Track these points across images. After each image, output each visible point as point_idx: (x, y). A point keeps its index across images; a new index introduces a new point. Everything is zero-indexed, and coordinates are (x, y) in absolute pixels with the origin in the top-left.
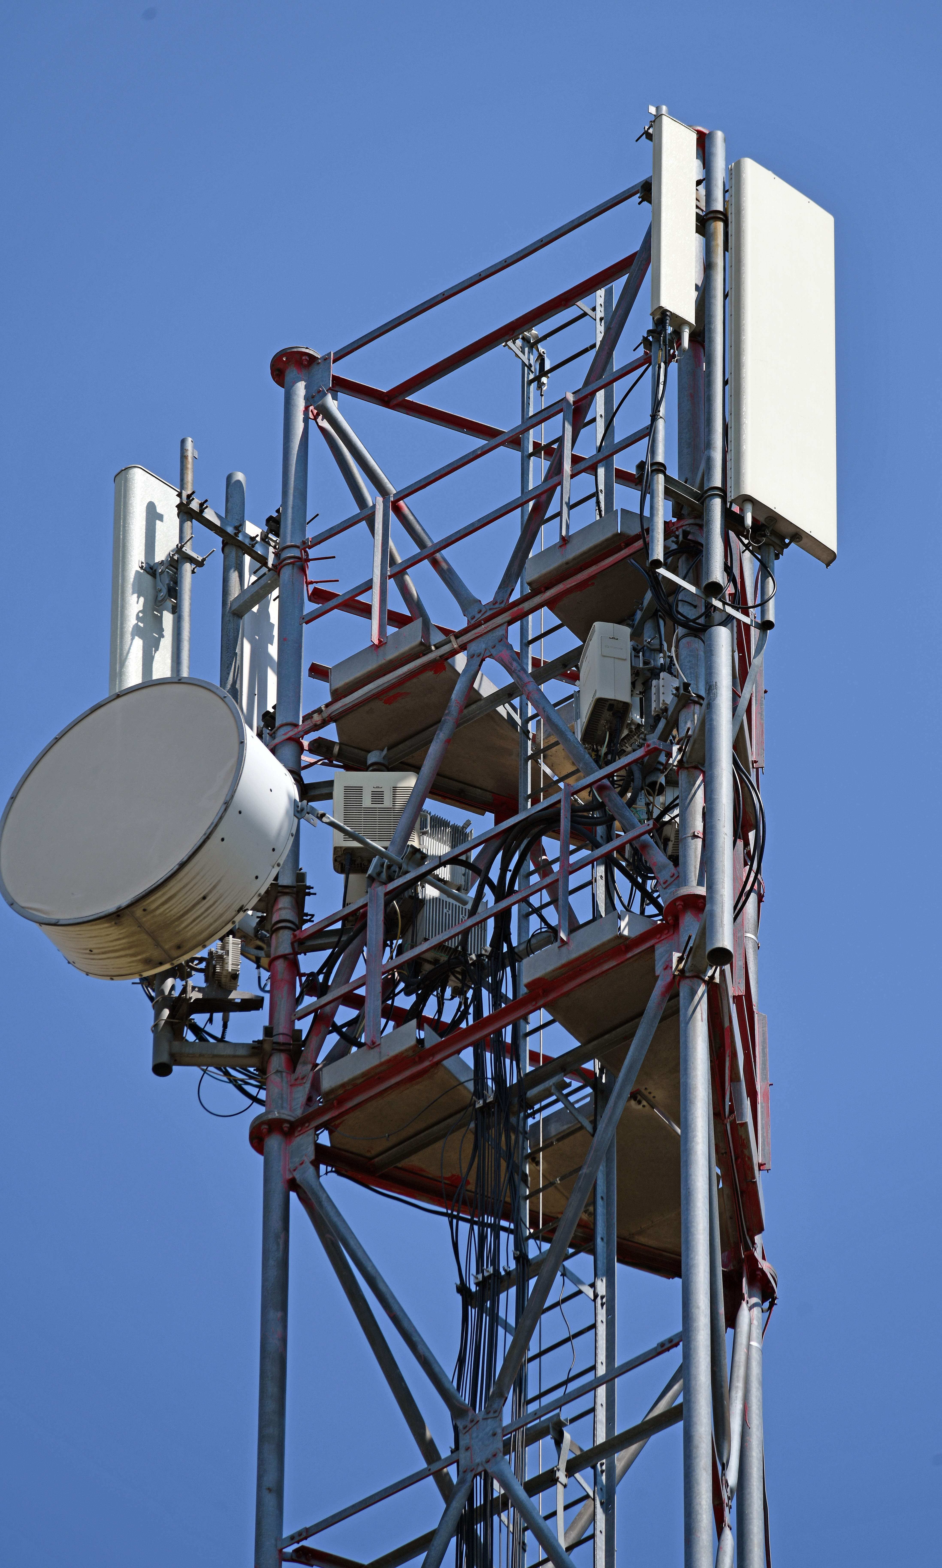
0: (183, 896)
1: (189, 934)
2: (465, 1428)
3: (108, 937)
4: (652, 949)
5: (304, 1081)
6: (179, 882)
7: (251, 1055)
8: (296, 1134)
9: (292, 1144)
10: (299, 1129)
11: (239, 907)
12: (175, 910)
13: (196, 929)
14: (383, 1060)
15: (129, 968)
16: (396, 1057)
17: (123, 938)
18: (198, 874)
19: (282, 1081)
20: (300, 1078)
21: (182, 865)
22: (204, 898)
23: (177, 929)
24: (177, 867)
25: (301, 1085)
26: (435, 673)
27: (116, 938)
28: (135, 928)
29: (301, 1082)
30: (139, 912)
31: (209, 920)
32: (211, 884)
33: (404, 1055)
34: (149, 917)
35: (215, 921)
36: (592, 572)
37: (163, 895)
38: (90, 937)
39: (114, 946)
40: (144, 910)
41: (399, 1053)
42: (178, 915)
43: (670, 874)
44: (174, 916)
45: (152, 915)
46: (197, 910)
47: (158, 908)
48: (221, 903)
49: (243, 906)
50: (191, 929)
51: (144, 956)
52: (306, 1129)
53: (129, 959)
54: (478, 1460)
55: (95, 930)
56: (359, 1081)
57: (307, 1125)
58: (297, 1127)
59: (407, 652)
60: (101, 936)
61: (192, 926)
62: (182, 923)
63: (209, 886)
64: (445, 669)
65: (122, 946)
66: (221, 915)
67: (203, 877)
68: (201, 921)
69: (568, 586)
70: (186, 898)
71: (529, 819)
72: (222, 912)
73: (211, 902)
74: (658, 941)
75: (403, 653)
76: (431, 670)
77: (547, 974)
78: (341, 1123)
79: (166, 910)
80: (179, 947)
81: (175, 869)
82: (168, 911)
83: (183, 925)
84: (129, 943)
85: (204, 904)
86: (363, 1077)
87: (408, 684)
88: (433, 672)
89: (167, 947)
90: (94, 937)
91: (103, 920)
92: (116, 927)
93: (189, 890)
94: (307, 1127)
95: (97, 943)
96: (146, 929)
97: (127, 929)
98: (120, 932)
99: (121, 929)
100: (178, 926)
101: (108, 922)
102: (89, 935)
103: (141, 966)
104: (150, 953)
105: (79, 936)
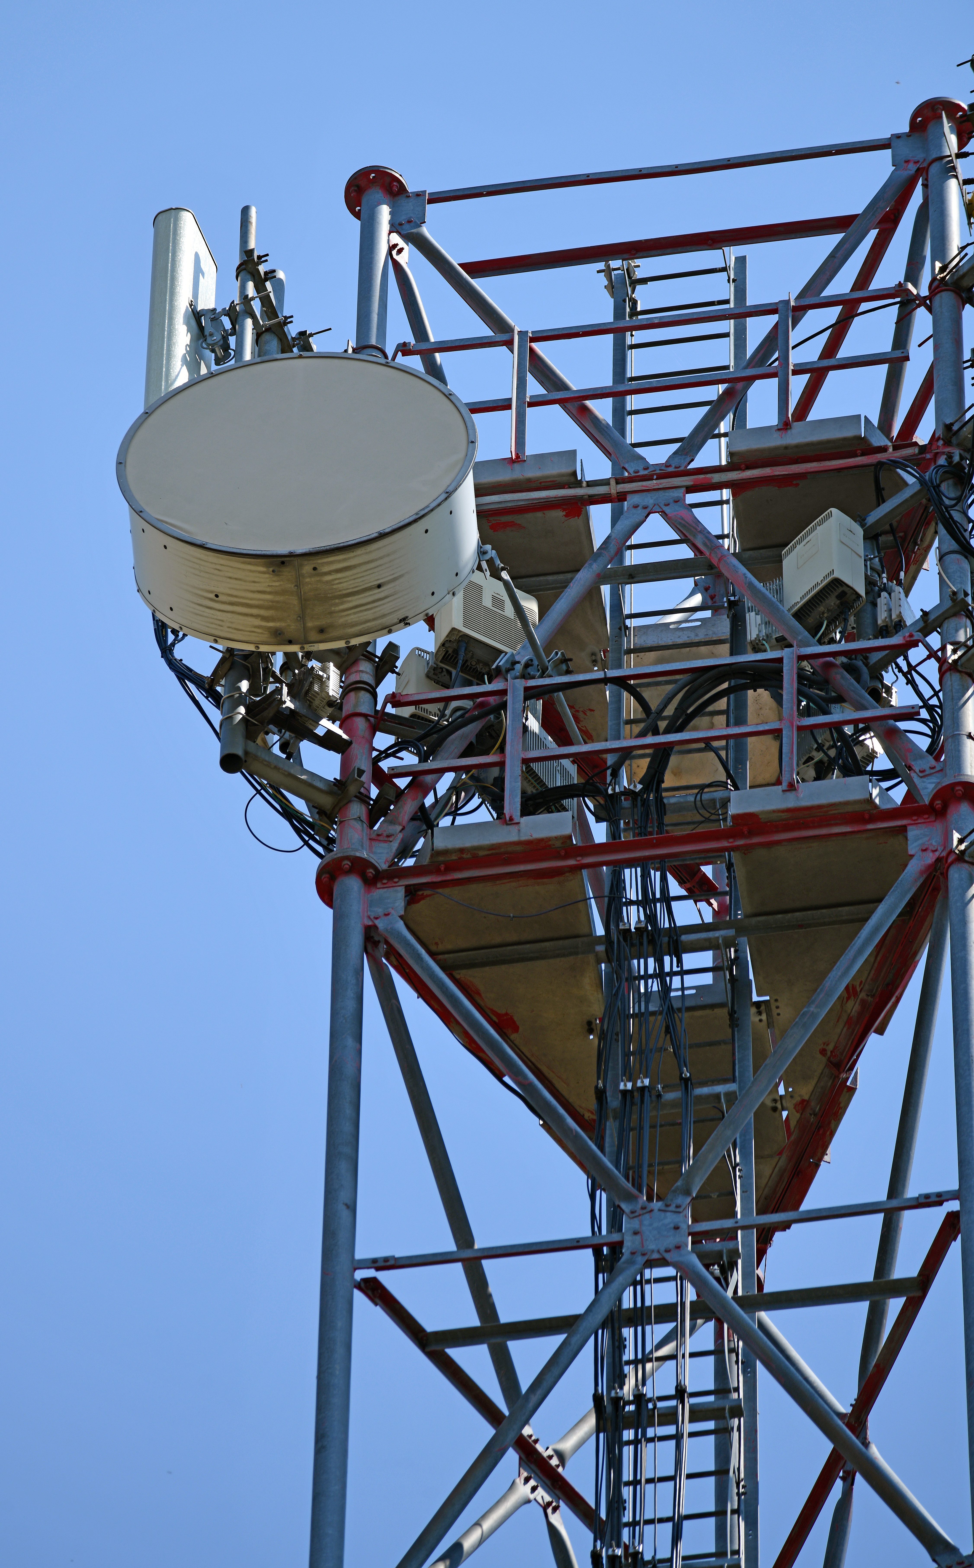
0: (361, 572)
1: (341, 621)
2: (632, 1212)
3: (253, 584)
4: (903, 829)
5: (391, 839)
6: (366, 553)
7: (329, 793)
8: (379, 885)
9: (371, 894)
10: (385, 881)
11: (403, 617)
12: (344, 585)
13: (353, 618)
14: (523, 838)
15: (249, 633)
16: (541, 840)
17: (270, 593)
18: (388, 555)
19: (363, 830)
20: (385, 834)
21: (382, 536)
22: (379, 586)
23: (333, 609)
24: (376, 535)
25: (385, 841)
26: (566, 516)
27: (262, 589)
28: (290, 586)
29: (386, 839)
30: (307, 568)
31: (369, 615)
32: (393, 574)
33: (550, 843)
34: (313, 579)
35: (374, 619)
36: (811, 468)
37: (345, 560)
38: (230, 578)
39: (251, 599)
40: (315, 569)
41: (547, 838)
42: (344, 592)
43: (929, 765)
44: (340, 591)
45: (318, 579)
46: (365, 597)
47: (329, 573)
48: (391, 601)
49: (407, 617)
50: (346, 615)
51: (277, 624)
52: (394, 885)
53: (257, 622)
54: (652, 1247)
55: (244, 570)
56: (481, 853)
57: (396, 880)
58: (383, 878)
59: (554, 476)
60: (245, 581)
61: (349, 612)
62: (342, 603)
63: (390, 576)
64: (579, 516)
65: (261, 602)
66: (384, 616)
67: (390, 562)
68: (361, 611)
69: (777, 473)
70: (362, 577)
71: (733, 666)
72: (385, 613)
73: (382, 595)
74: (913, 822)
75: (548, 477)
76: (564, 510)
77: (763, 812)
78: (430, 896)
79: (336, 579)
80: (322, 631)
81: (373, 536)
82: (337, 581)
83: (342, 607)
84: (272, 602)
85: (375, 594)
86: (489, 850)
87: (529, 516)
88: (564, 513)
89: (310, 624)
90: (236, 579)
91: (263, 560)
92: (271, 576)
93: (371, 569)
94: (396, 882)
95: (233, 589)
96: (302, 592)
97: (282, 583)
98: (270, 584)
99: (274, 581)
100: (336, 605)
101: (267, 566)
102: (230, 575)
103: (266, 636)
104: (286, 624)
105: (216, 572)
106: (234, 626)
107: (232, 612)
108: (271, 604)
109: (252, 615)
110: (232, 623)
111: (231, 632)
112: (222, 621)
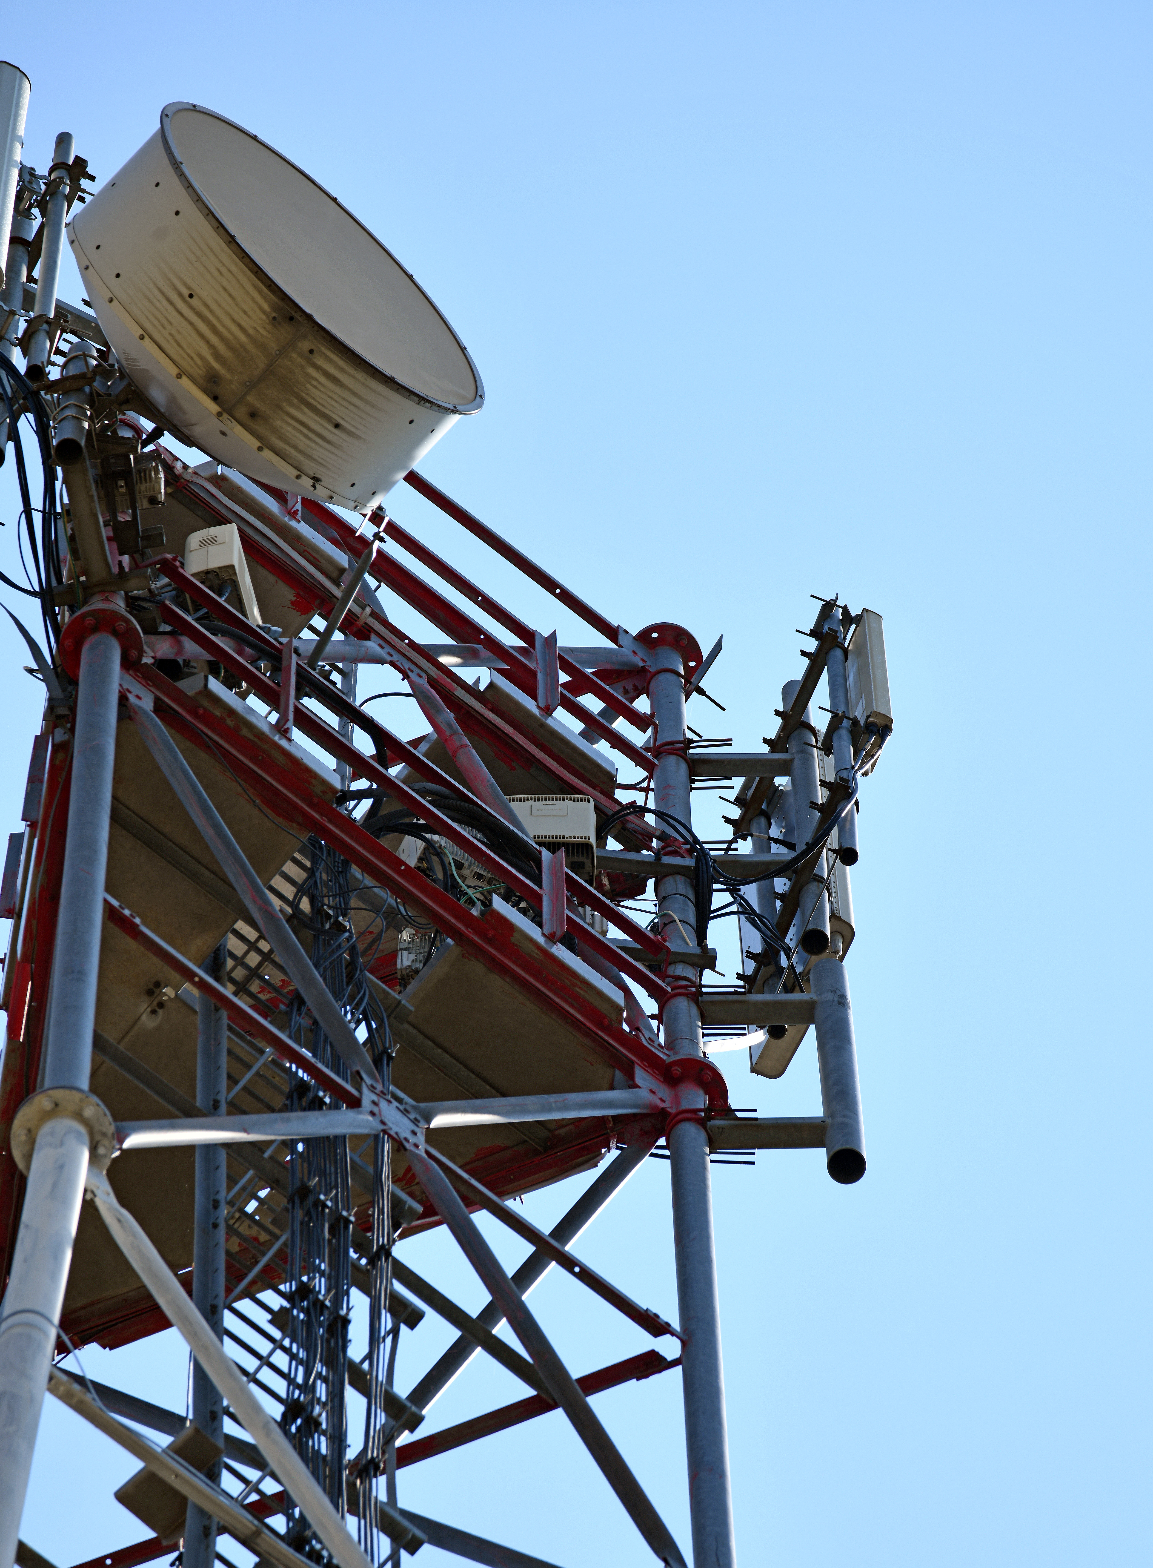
0: (340, 396)
1: (278, 423)
3: (241, 313)
6: (366, 384)
11: (318, 476)
12: (317, 393)
13: (289, 431)
15: (185, 356)
17: (248, 335)
18: (373, 406)
21: (392, 382)
22: (337, 426)
23: (284, 404)
24: (388, 376)
27: (245, 325)
28: (273, 346)
30: (307, 344)
31: (302, 442)
32: (356, 428)
34: (300, 360)
35: (301, 452)
37: (342, 370)
38: (225, 290)
39: (224, 326)
40: (311, 350)
42: (309, 399)
44: (308, 394)
45: (304, 364)
46: (319, 423)
47: (318, 368)
48: (329, 451)
49: (320, 481)
50: (287, 423)
51: (223, 371)
53: (206, 352)
55: (247, 292)
60: (237, 304)
61: (292, 423)
62: (296, 407)
63: (354, 426)
65: (230, 337)
66: (309, 457)
67: (370, 415)
68: (301, 432)
69: (516, 738)
70: (336, 401)
72: (314, 456)
73: (329, 437)
79: (316, 380)
80: (253, 415)
82: (315, 383)
83: (292, 411)
84: (242, 346)
85: (327, 429)
89: (250, 399)
90: (230, 295)
91: (276, 300)
92: (267, 321)
93: (349, 402)
94: (149, 685)
95: (216, 302)
96: (277, 362)
97: (269, 336)
98: (258, 328)
99: (265, 328)
100: (291, 404)
101: (274, 308)
102: (229, 287)
103: (200, 372)
104: (230, 378)
105: (216, 274)
106: (178, 337)
107: (191, 324)
108: (238, 346)
109: (207, 342)
110: (179, 332)
111: (168, 341)
112: (171, 323)
